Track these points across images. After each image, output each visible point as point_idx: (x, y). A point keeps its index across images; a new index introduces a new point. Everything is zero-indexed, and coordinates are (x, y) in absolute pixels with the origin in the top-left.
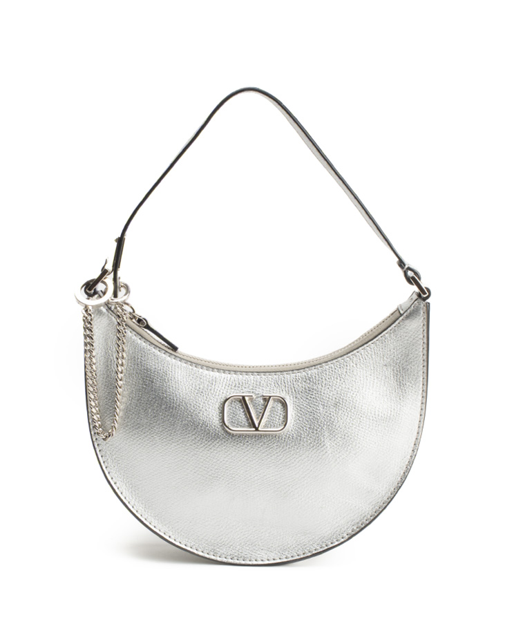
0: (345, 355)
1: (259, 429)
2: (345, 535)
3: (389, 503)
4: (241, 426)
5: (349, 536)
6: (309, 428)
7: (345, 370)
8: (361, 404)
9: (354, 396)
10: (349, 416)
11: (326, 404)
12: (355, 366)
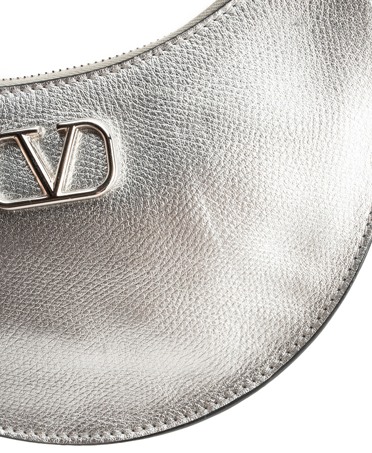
0: (209, 16)
1: (59, 193)
2: (268, 369)
3: (343, 298)
4: (24, 193)
5: (275, 370)
6: (159, 176)
7: (214, 47)
8: (256, 111)
9: (240, 96)
10: (236, 139)
11: (185, 122)
12: (232, 35)
